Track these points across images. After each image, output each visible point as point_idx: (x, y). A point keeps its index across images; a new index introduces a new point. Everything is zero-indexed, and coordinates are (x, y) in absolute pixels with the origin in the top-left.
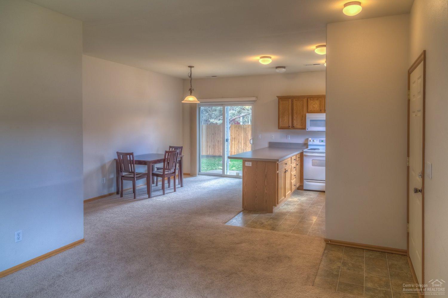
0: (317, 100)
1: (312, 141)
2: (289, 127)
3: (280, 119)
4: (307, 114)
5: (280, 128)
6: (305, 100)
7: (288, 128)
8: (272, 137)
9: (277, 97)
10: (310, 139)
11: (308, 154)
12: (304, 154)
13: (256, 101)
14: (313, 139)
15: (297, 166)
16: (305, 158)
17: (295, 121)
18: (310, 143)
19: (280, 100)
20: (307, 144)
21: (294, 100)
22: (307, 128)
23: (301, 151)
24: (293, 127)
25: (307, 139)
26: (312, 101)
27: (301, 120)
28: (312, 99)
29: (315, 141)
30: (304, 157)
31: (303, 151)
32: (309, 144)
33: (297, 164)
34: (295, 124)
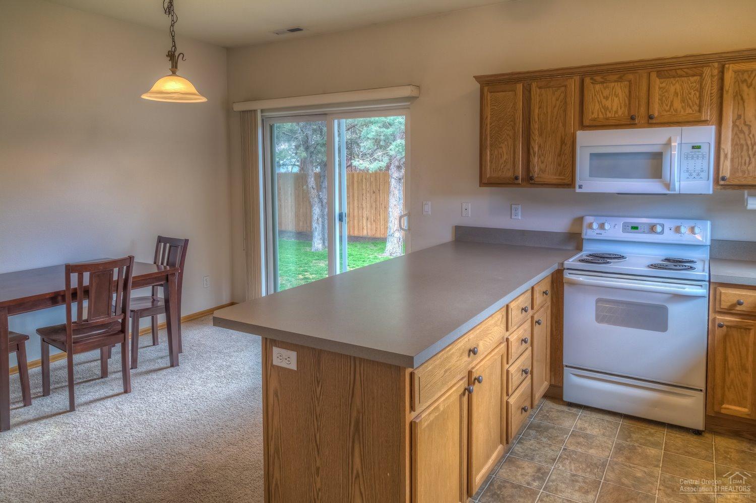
0: (620, 80)
1: (595, 226)
2: (516, 178)
3: (487, 154)
4: (580, 135)
5: (486, 182)
6: (573, 85)
7: (512, 182)
8: (464, 210)
9: (476, 77)
10: (588, 219)
11: (581, 279)
12: (568, 276)
13: (418, 97)
14: (602, 220)
15: (537, 328)
16: (569, 294)
17: (535, 160)
18: (588, 234)
19: (486, 89)
20: (580, 234)
21: (534, 85)
22: (578, 182)
23: (555, 267)
24: (530, 180)
25: (580, 220)
26: (598, 87)
27: (559, 155)
28: (598, 78)
29: (607, 226)
30: (566, 287)
31: (563, 264)
32: (584, 236)
33: (536, 319)
34: (536, 169)
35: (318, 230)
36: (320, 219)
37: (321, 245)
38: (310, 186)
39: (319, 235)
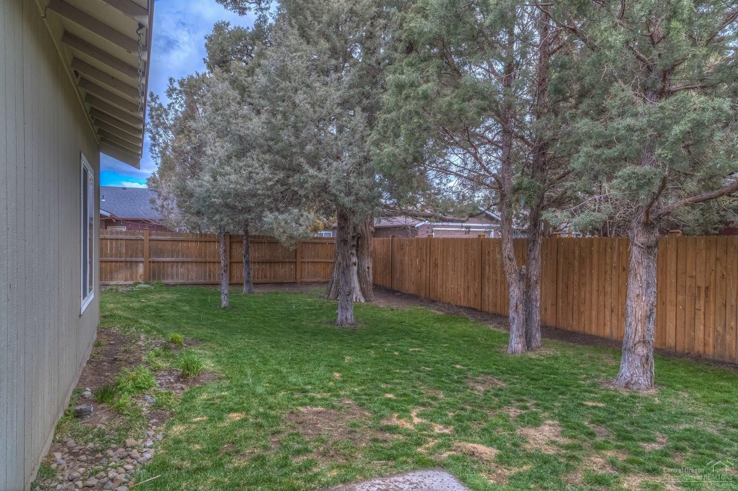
35: (516, 321)
36: (520, 306)
37: (520, 346)
38: (505, 255)
39: (518, 330)
